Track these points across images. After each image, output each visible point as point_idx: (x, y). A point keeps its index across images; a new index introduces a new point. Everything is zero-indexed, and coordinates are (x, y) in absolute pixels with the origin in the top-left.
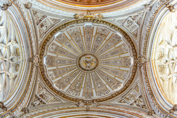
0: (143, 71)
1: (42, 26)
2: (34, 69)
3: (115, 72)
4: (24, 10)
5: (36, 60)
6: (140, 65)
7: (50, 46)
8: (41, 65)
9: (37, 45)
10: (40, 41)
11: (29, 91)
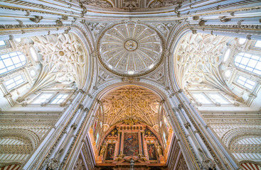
0: (93, 47)
1: (161, 75)
2: (169, 47)
3: (112, 40)
4: (170, 87)
5: (167, 53)
6: (95, 53)
7: (157, 58)
8: (164, 48)
9: (165, 62)
10: (162, 65)
11: (174, 34)
